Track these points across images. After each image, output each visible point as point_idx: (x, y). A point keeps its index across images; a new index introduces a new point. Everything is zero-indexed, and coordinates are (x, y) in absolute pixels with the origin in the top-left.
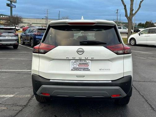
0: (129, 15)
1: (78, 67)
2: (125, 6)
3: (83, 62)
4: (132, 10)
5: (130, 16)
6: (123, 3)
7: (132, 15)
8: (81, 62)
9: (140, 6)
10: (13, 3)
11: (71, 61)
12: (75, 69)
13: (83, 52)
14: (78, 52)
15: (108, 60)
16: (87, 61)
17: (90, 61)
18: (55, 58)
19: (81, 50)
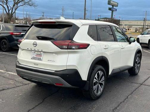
1: (35, 57)
3: (39, 53)
10: (114, 7)
11: (32, 51)
12: (33, 58)
13: (36, 45)
14: (33, 44)
15: (53, 53)
16: (41, 53)
19: (35, 43)
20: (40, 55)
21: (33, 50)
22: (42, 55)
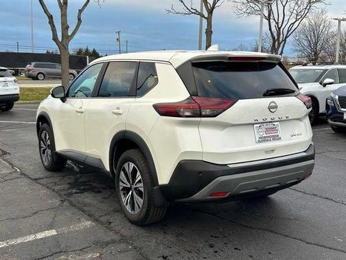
0: (60, 39)
1: (265, 135)
2: (51, 17)
3: (270, 126)
4: (65, 27)
5: (63, 39)
6: (46, 11)
7: (67, 38)
8: (268, 127)
9: (79, 19)
11: (255, 126)
12: (263, 140)
13: (276, 107)
14: (270, 108)
15: (298, 119)
16: (275, 123)
17: (278, 123)
18: (236, 123)
19: (273, 104)
20: (274, 129)
21: (269, 120)
22: (279, 128)
